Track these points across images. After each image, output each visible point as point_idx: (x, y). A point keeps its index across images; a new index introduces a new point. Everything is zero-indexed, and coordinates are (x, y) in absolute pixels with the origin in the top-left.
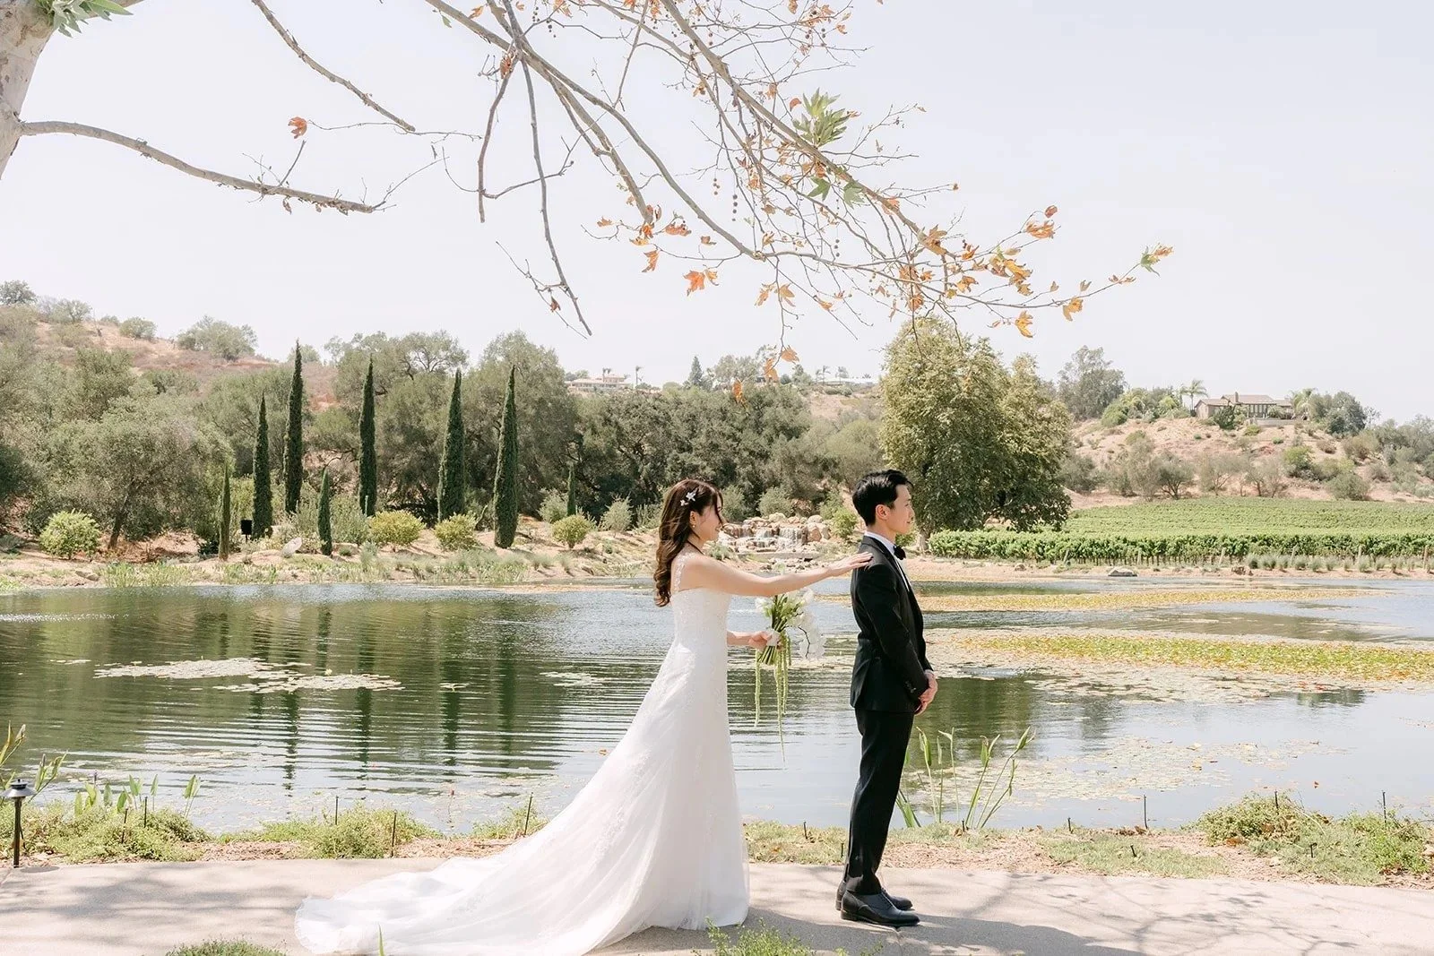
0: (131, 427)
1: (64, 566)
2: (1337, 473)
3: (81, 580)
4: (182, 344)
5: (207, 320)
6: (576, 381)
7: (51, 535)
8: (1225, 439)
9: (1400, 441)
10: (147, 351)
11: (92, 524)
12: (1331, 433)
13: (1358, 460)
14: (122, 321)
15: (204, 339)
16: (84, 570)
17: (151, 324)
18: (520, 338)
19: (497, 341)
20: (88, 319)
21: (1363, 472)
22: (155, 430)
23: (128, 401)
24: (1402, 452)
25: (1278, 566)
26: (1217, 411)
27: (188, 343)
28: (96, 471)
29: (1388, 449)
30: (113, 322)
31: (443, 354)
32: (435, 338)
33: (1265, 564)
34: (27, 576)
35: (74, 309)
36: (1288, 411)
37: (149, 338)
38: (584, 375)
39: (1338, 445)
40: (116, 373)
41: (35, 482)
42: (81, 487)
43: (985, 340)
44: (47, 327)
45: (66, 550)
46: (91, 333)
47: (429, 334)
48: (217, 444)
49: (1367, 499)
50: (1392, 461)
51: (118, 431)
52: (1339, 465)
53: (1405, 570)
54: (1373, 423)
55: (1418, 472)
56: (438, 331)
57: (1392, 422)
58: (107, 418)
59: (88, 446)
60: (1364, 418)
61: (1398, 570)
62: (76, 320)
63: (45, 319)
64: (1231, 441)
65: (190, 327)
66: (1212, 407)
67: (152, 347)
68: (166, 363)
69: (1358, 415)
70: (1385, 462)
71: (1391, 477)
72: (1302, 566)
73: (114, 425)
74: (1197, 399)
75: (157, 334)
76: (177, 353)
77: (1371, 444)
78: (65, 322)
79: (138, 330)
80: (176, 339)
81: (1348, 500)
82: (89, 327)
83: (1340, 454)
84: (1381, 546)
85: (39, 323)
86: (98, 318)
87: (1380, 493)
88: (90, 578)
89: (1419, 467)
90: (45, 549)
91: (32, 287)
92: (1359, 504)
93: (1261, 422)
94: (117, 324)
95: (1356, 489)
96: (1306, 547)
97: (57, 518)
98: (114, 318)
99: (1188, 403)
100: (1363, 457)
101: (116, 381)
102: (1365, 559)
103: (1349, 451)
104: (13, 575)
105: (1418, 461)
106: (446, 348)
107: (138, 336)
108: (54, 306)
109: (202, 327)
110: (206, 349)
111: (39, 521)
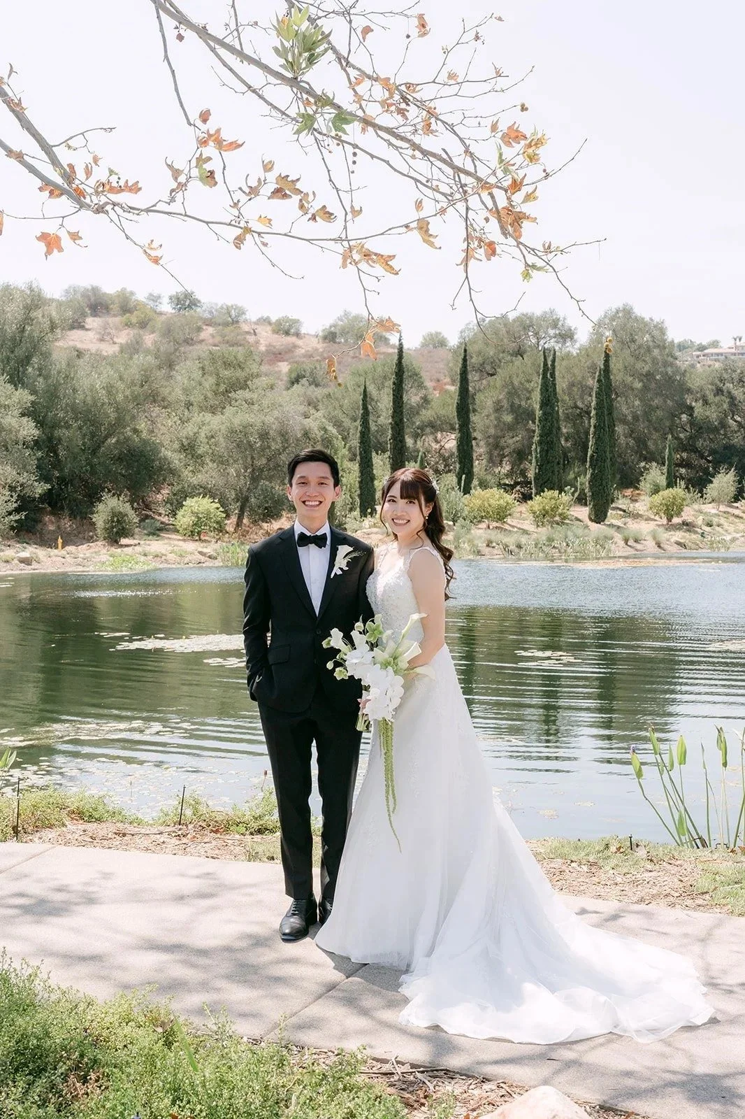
0: (250, 418)
1: (191, 546)
3: (203, 558)
4: (325, 338)
5: (346, 314)
7: (184, 518)
10: (295, 347)
11: (218, 508)
14: (274, 320)
15: (344, 332)
16: (205, 550)
17: (297, 321)
18: (626, 312)
20: (245, 321)
22: (269, 419)
23: (246, 394)
27: (330, 337)
28: (221, 461)
30: (267, 321)
31: (551, 332)
32: (543, 318)
34: (157, 556)
35: (233, 313)
37: (297, 335)
40: (243, 369)
41: (173, 472)
42: (208, 475)
44: (211, 330)
45: (195, 533)
46: (248, 333)
47: (538, 312)
48: (325, 430)
51: (237, 421)
56: (547, 310)
58: (229, 410)
59: (212, 437)
62: (235, 322)
63: (209, 323)
65: (331, 322)
67: (299, 342)
68: (311, 356)
73: (234, 417)
75: (303, 331)
76: (321, 346)
78: (226, 324)
79: (286, 328)
80: (321, 334)
82: (246, 328)
85: (204, 327)
86: (254, 319)
88: (210, 557)
90: (178, 531)
94: (270, 323)
97: (189, 502)
98: (268, 318)
101: (240, 374)
104: (145, 555)
106: (555, 326)
107: (287, 333)
108: (216, 311)
109: (342, 320)
110: (346, 341)
111: (176, 505)
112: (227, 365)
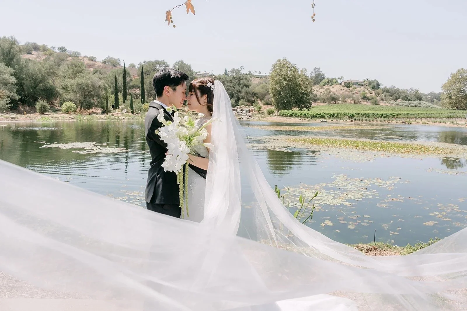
0: (83, 81)
1: (66, 115)
2: (372, 98)
3: (70, 119)
4: (103, 63)
5: (109, 57)
6: (197, 74)
7: (64, 107)
8: (348, 90)
9: (387, 91)
10: (95, 64)
11: (74, 105)
12: (372, 89)
13: (377, 96)
14: (88, 57)
15: (108, 61)
16: (70, 116)
17: (95, 58)
18: (182, 62)
19: (177, 62)
20: (80, 56)
21: (378, 98)
22: (89, 82)
23: (82, 74)
24: (388, 94)
25: (361, 120)
26: (346, 84)
27: (104, 62)
28: (74, 92)
29: (385, 93)
30: (86, 57)
31: (163, 65)
32: (162, 61)
33: (358, 120)
34: (56, 118)
35: (77, 54)
36: (362, 84)
37: (95, 61)
38: (199, 72)
39: (373, 92)
40: (81, 68)
41: (60, 95)
42: (71, 96)
43: (295, 65)
44: (70, 58)
45: (67, 111)
46: (81, 59)
47: (160, 60)
48: (105, 86)
49: (379, 105)
50: (385, 96)
51: (79, 82)
52: (373, 97)
53: (390, 122)
54: (382, 87)
55: (391, 99)
56: (162, 60)
57: (386, 87)
58: (77, 78)
59: (72, 86)
60: (380, 86)
61: (389, 122)
62: (77, 56)
63: (70, 56)
64: (349, 91)
65: (105, 59)
66: (345, 83)
67: (96, 63)
68: (99, 67)
69: (378, 85)
70: (383, 96)
71: (385, 100)
72: (366, 120)
73: (78, 80)
74: (342, 80)
75: (97, 60)
76: (102, 65)
77: (381, 92)
78: (75, 57)
79: (92, 59)
80: (102, 62)
81: (374, 105)
82: (80, 58)
83: (373, 94)
84: (385, 116)
85: (69, 57)
86: (83, 56)
87: (382, 103)
88: (72, 118)
89: (391, 98)
90: (62, 111)
91: (67, 48)
92: (377, 106)
93: (356, 86)
94: (87, 57)
95: (377, 102)
96: (368, 116)
97: (65, 104)
98: (87, 56)
99: (340, 81)
100: (379, 95)
101: (80, 69)
102: (382, 119)
103: (375, 93)
104: (52, 117)
105: (391, 96)
106: (164, 64)
107: (92, 60)
108: (72, 53)
109: (107, 58)
110: (109, 64)
111: (61, 104)
112: (76, 66)
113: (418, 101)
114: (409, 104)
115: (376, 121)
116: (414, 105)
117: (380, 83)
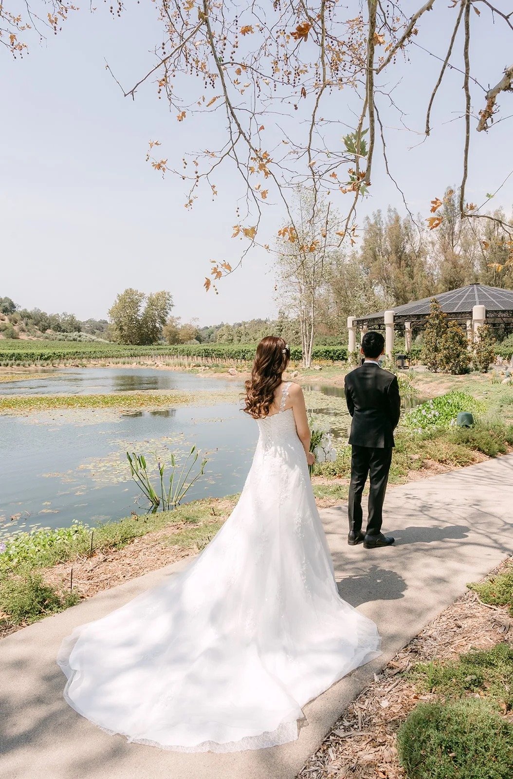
2: (6, 328)
9: (29, 317)
12: (3, 313)
13: (14, 324)
21: (16, 328)
24: (30, 321)
25: (9, 365)
29: (25, 319)
33: (4, 365)
39: (6, 318)
49: (18, 338)
50: (27, 325)
52: (7, 325)
54: (19, 310)
55: (36, 329)
57: (26, 310)
60: (15, 308)
61: (54, 365)
69: (13, 306)
70: (24, 325)
71: (27, 330)
72: (18, 365)
77: (18, 318)
81: (11, 339)
83: (7, 321)
84: (46, 356)
87: (23, 336)
89: (36, 327)
92: (15, 341)
95: (14, 335)
96: (19, 357)
100: (16, 323)
102: (42, 362)
103: (10, 320)
105: (36, 325)
113: (76, 333)
114: (64, 337)
115: (34, 366)
116: (72, 339)
117: (15, 303)
